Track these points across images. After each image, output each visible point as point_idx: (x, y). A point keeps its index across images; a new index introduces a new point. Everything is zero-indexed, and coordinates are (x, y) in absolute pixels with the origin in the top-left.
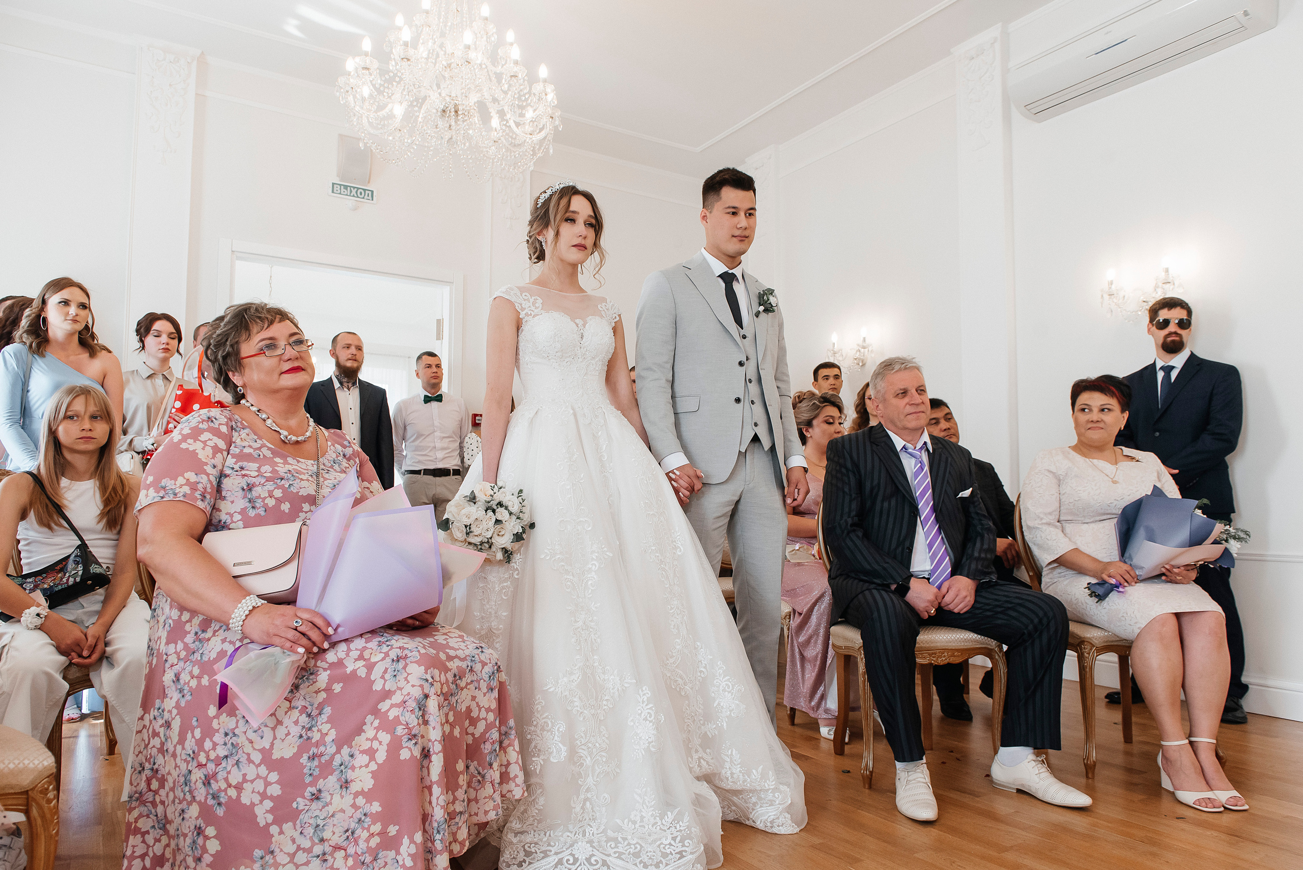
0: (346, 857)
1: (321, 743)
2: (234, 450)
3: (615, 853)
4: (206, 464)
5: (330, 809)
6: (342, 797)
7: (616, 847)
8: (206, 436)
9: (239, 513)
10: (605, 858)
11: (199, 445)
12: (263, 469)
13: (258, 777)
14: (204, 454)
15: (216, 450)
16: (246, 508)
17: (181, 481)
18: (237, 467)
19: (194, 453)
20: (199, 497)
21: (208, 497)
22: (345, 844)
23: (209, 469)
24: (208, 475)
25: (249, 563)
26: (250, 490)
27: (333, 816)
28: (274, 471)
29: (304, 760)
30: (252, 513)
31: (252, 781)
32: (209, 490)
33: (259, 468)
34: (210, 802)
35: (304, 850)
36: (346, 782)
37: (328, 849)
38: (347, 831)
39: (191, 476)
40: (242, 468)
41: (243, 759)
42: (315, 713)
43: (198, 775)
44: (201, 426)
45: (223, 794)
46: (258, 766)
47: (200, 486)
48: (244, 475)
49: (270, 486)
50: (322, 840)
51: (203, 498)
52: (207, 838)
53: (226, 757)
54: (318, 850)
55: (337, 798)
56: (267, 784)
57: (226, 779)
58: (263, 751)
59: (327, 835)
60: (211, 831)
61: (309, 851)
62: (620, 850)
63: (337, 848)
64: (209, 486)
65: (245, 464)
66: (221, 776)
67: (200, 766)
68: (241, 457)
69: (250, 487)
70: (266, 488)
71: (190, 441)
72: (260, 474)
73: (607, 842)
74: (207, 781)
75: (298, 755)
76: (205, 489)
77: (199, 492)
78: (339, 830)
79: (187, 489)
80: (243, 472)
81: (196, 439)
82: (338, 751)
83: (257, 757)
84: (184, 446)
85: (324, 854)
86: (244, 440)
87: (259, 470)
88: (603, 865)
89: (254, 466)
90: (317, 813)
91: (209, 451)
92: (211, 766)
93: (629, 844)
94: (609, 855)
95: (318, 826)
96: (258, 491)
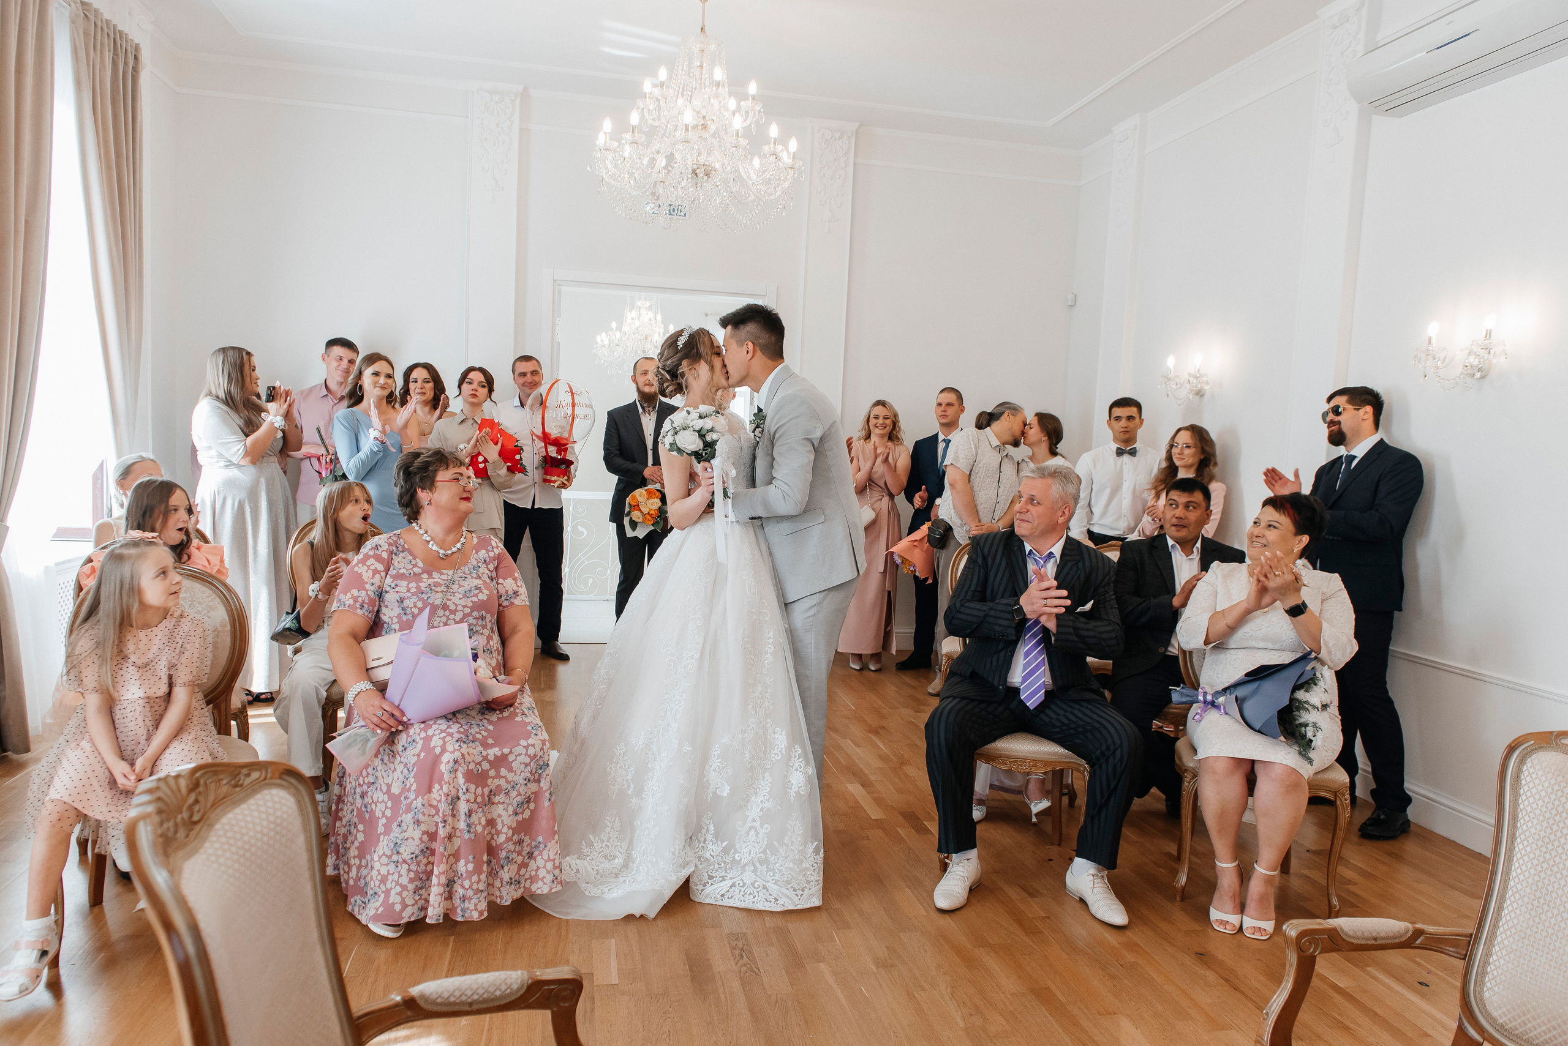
0: (409, 870)
1: (409, 790)
2: (392, 572)
3: (773, 880)
4: (367, 583)
5: (406, 835)
6: (414, 830)
7: (774, 876)
8: (371, 561)
9: (396, 617)
10: (765, 883)
11: (365, 568)
12: (411, 585)
13: (383, 801)
14: (367, 575)
15: (376, 572)
16: (400, 614)
17: (349, 595)
18: (393, 585)
19: (361, 575)
20: (358, 606)
21: (366, 606)
22: (409, 861)
23: (368, 586)
24: (367, 591)
25: (380, 658)
26: (402, 602)
27: (407, 839)
28: (418, 587)
29: (402, 798)
30: (405, 618)
31: (381, 803)
32: (366, 601)
33: (408, 584)
34: (364, 809)
35: (387, 856)
36: (418, 821)
37: (401, 860)
38: (413, 853)
39: (355, 592)
40: (396, 585)
41: (379, 788)
42: (411, 769)
43: (358, 790)
44: (369, 553)
45: (369, 806)
46: (384, 794)
47: (360, 599)
48: (398, 592)
49: (414, 599)
50: (398, 853)
51: (362, 607)
52: (358, 831)
53: (373, 783)
54: (395, 858)
55: (410, 830)
56: (386, 808)
57: (372, 797)
58: (387, 785)
59: (401, 850)
60: (361, 827)
61: (389, 857)
62: (777, 878)
63: (405, 861)
64: (367, 598)
65: (398, 582)
66: (370, 794)
67: (359, 785)
68: (399, 576)
69: (402, 600)
70: (412, 600)
71: (360, 565)
72: (408, 591)
73: (767, 872)
74: (362, 796)
75: (400, 794)
76: (363, 601)
77: (359, 603)
78: (409, 851)
79: (351, 602)
80: (397, 589)
81: (364, 564)
82: (416, 799)
83: (385, 788)
84: (356, 569)
85: (398, 862)
86: (401, 563)
87: (407, 587)
88: (763, 888)
89: (404, 583)
90: (397, 835)
91: (370, 572)
92: (365, 787)
93: (783, 874)
94: (769, 882)
95: (397, 843)
96: (407, 603)
